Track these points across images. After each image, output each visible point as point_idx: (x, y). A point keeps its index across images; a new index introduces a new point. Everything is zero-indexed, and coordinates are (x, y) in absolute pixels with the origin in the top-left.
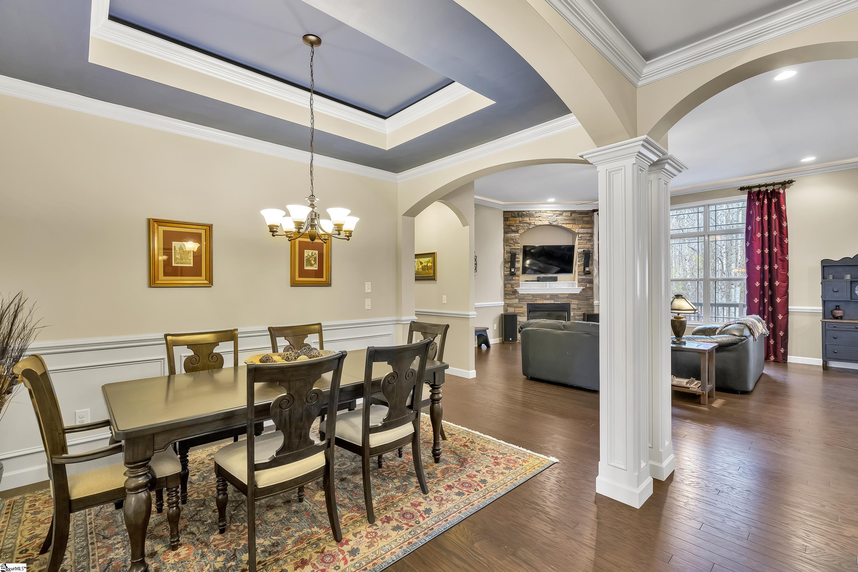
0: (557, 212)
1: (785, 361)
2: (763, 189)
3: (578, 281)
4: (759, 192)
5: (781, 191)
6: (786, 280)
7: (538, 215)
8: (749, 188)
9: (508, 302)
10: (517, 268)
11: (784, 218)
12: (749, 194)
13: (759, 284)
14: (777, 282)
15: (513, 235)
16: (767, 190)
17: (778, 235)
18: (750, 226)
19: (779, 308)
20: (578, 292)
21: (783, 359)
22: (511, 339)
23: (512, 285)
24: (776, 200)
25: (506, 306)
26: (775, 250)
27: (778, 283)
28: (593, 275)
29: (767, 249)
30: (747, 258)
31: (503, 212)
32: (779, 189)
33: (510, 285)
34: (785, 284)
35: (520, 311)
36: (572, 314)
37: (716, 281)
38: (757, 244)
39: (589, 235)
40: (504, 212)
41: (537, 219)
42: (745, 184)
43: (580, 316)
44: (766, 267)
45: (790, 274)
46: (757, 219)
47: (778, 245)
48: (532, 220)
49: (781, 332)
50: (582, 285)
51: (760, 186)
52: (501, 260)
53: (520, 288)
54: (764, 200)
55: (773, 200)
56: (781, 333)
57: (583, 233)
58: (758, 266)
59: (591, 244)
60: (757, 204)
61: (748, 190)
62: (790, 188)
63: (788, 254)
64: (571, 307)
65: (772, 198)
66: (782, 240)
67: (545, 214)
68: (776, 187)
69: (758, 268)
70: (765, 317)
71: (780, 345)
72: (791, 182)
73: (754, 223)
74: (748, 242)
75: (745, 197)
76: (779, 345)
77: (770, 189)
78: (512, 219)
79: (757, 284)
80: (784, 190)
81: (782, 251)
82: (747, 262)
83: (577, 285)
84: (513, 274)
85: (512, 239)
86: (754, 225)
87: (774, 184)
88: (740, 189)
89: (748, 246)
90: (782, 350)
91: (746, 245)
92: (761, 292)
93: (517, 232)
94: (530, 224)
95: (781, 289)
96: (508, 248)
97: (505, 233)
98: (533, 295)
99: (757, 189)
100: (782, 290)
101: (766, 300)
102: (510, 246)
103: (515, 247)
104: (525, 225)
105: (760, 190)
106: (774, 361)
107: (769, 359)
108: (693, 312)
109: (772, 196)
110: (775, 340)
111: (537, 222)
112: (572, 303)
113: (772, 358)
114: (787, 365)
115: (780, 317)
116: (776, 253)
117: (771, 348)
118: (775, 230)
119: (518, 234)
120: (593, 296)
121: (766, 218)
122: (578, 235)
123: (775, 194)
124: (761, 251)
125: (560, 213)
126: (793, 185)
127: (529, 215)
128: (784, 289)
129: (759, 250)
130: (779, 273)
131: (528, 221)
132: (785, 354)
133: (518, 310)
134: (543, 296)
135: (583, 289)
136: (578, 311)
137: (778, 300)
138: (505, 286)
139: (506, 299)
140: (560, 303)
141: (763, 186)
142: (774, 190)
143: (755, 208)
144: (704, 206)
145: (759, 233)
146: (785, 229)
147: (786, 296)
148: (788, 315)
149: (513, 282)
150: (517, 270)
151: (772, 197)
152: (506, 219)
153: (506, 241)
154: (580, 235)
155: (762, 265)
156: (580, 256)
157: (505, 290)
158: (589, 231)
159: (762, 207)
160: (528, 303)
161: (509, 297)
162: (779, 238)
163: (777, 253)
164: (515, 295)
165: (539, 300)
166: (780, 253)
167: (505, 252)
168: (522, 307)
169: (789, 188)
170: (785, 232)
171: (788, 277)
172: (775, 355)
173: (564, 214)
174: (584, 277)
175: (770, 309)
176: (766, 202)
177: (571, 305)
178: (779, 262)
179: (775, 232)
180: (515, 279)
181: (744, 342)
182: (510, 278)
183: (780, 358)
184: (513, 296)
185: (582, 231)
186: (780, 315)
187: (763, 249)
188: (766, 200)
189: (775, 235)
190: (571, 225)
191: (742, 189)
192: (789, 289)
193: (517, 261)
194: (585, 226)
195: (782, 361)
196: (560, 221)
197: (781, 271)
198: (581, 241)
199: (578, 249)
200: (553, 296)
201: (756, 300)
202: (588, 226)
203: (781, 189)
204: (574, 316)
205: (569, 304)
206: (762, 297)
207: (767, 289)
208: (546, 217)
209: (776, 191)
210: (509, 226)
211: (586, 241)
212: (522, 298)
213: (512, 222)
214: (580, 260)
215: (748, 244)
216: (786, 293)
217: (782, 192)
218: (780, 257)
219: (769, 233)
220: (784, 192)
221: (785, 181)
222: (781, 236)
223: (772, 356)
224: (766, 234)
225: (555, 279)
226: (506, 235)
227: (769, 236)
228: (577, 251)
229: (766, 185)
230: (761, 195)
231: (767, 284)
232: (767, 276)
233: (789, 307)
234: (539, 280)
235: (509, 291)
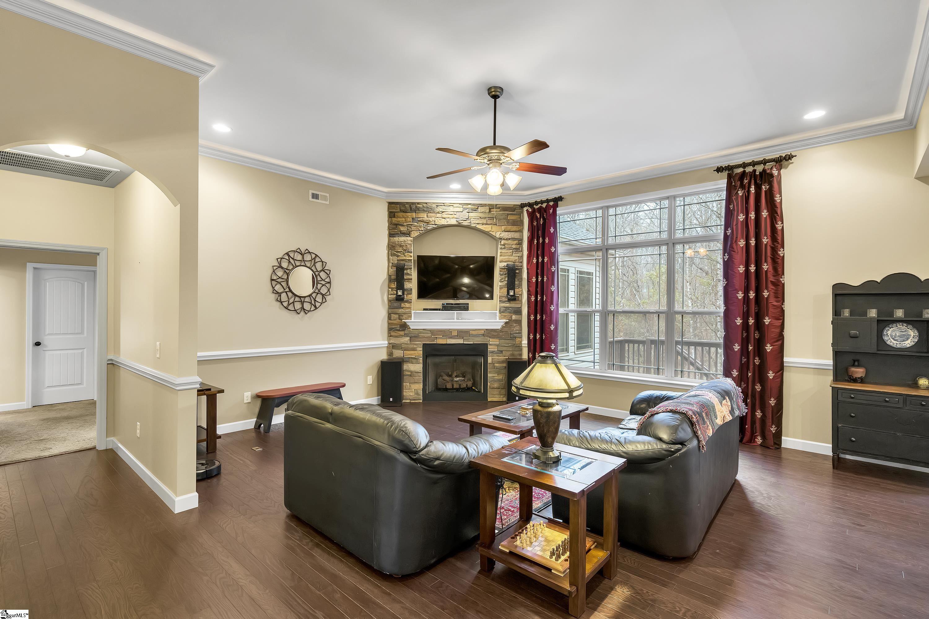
0: (469, 206)
1: (777, 447)
2: (749, 169)
3: (500, 310)
4: (744, 174)
5: (774, 172)
6: (781, 315)
7: (440, 209)
8: (730, 168)
9: (393, 341)
10: (407, 290)
11: (778, 216)
12: (730, 177)
13: (741, 321)
14: (767, 318)
15: (402, 239)
16: (755, 171)
17: (770, 243)
18: (729, 229)
19: (770, 360)
20: (499, 327)
21: (775, 443)
22: (391, 400)
23: (400, 317)
24: (768, 187)
25: (392, 347)
26: (765, 267)
27: (769, 321)
28: (521, 301)
29: (753, 266)
30: (725, 280)
31: (387, 204)
32: (772, 168)
33: (397, 316)
34: (778, 323)
35: (412, 355)
36: (490, 360)
37: (683, 314)
38: (739, 257)
39: (516, 242)
40: (390, 203)
41: (438, 215)
42: (724, 164)
43: (502, 362)
44: (752, 295)
45: (787, 307)
46: (739, 217)
47: (769, 259)
48: (431, 217)
49: (772, 399)
50: (505, 316)
51: (744, 165)
52: (384, 276)
53: (413, 320)
54: (749, 187)
55: (764, 187)
56: (772, 402)
57: (507, 239)
58: (740, 293)
59: (518, 255)
60: (740, 193)
61: (727, 172)
62: (788, 169)
63: (783, 274)
64: (489, 350)
65: (761, 185)
66: (774, 251)
67: (451, 208)
68: (768, 166)
69: (740, 295)
70: (750, 374)
71: (771, 420)
72: (789, 157)
73: (734, 224)
74: (726, 254)
75: (723, 183)
76: (769, 421)
77: (759, 169)
78: (401, 214)
79: (739, 321)
80: (779, 170)
81: (775, 269)
82: (724, 285)
83: (498, 317)
84: (400, 299)
85: (401, 246)
86: (734, 227)
87: (764, 162)
88: (716, 170)
89: (726, 260)
90: (773, 429)
91: (724, 259)
92: (745, 335)
93: (408, 234)
94: (428, 223)
95: (773, 330)
96: (395, 260)
97: (391, 235)
98: (432, 332)
99: (741, 170)
100: (773, 333)
101: (751, 348)
102: (398, 256)
103: (404, 258)
104: (422, 224)
105: (744, 171)
106: (761, 445)
107: (755, 442)
108: (567, 395)
109: (761, 180)
110: (763, 411)
111: (439, 221)
112: (490, 343)
113: (759, 440)
114: (781, 452)
115: (771, 375)
116: (766, 272)
117: (758, 425)
118: (766, 235)
119: (409, 238)
120: (521, 333)
121: (752, 215)
122: (501, 242)
123: (766, 176)
124: (744, 269)
125: (473, 207)
126: (792, 163)
127: (428, 209)
128: (778, 330)
129: (741, 267)
130: (770, 304)
131: (426, 218)
132: (778, 435)
133: (409, 354)
134: (446, 333)
135: (506, 323)
136: (498, 356)
137: (769, 348)
138: (389, 318)
139: (391, 336)
140: (472, 343)
141: (749, 164)
142: (764, 170)
143: (737, 198)
144: (668, 198)
145: (742, 241)
146: (780, 233)
147: (780, 342)
148: (783, 372)
149: (400, 311)
150: (408, 292)
151: (761, 183)
152: (391, 215)
153: (391, 247)
154: (503, 242)
155: (746, 292)
156: (502, 273)
157: (389, 324)
158: (517, 235)
159: (747, 199)
160: (424, 343)
161: (396, 334)
162: (771, 247)
163: (768, 271)
164: (404, 330)
165: (440, 338)
166: (772, 272)
167: (391, 265)
168: (414, 349)
169: (786, 167)
170: (779, 238)
171: (783, 311)
172: (764, 437)
173: (479, 210)
174: (507, 305)
175: (757, 361)
176: (753, 190)
177: (489, 347)
178: (771, 286)
179: (766, 238)
180: (404, 306)
181: (678, 454)
182: (396, 304)
183: (770, 441)
184: (402, 333)
185: (505, 235)
186: (771, 372)
187: (747, 266)
188: (753, 187)
189: (765, 243)
190: (490, 226)
191: (719, 170)
192: (785, 330)
193: (406, 279)
194: (509, 228)
195: (772, 446)
196: (474, 218)
197: (773, 301)
198: (504, 251)
199: (500, 262)
200: (462, 333)
201: (737, 347)
202: (515, 228)
203: (775, 169)
204: (493, 363)
205: (486, 346)
206: (745, 343)
207: (752, 330)
208: (452, 213)
209: (768, 171)
210: (396, 225)
211: (511, 251)
212: (415, 336)
213: (401, 220)
214: (502, 279)
215: (727, 257)
216: (781, 337)
217: (776, 174)
218: (771, 278)
219: (756, 240)
220: (779, 174)
221: (781, 156)
222: (774, 245)
223: (759, 438)
224: (753, 242)
225: (465, 308)
226: (392, 238)
227: (756, 244)
228: (499, 265)
229: (754, 164)
230: (745, 178)
231: (753, 321)
232: (753, 308)
233: (785, 359)
234: (445, 308)
235: (397, 324)
